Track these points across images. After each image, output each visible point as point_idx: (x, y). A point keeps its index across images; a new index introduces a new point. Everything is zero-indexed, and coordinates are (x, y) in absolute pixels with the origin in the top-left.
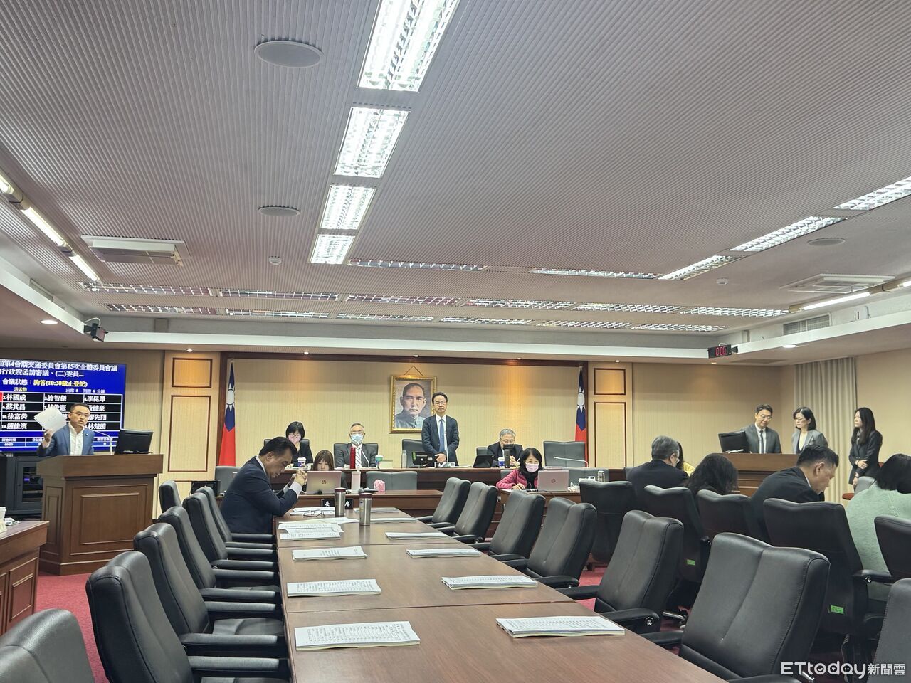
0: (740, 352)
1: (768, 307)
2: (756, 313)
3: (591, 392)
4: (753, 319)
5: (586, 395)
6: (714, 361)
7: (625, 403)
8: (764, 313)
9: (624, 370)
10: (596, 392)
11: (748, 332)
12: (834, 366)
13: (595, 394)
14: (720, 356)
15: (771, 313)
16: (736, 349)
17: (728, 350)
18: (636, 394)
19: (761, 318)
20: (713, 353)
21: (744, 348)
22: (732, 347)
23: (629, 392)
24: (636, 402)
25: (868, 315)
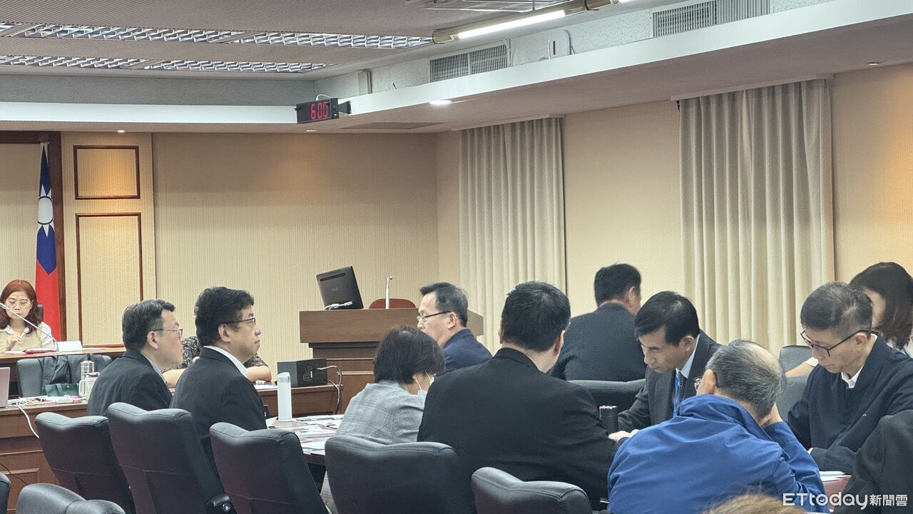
1: (395, 32)
3: (68, 194)
4: (372, 52)
5: (58, 203)
6: (311, 128)
7: (139, 215)
8: (390, 42)
10: (80, 194)
11: (369, 73)
13: (77, 198)
14: (317, 120)
15: (402, 42)
16: (347, 107)
17: (333, 109)
18: (161, 195)
19: (387, 51)
21: (363, 103)
22: (340, 102)
23: (146, 193)
24: (162, 211)
25: (571, 47)
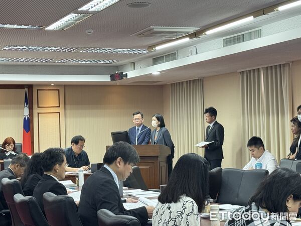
3: (35, 106)
5: (31, 109)
7: (59, 113)
9: (59, 90)
13: (38, 107)
14: (117, 80)
16: (126, 75)
17: (121, 76)
18: (67, 106)
20: (113, 77)
21: (131, 74)
22: (124, 74)
23: (62, 105)
24: (67, 111)
25: (197, 52)
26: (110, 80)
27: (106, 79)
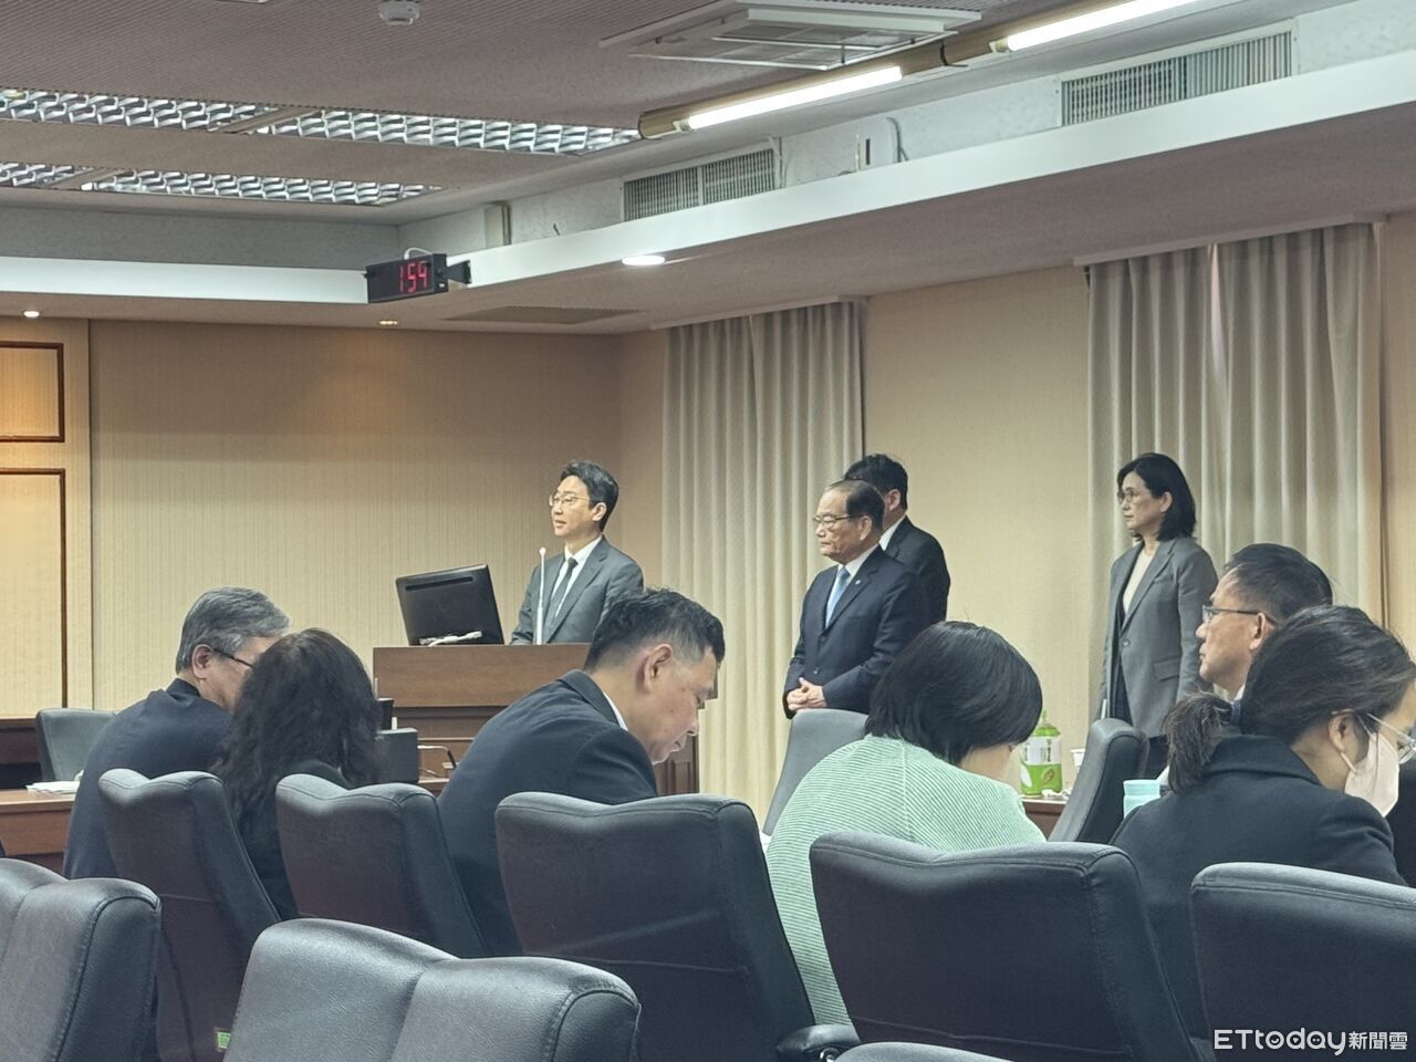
0: (479, 278)
1: (569, 117)
2: (530, 137)
4: (518, 160)
6: (390, 315)
7: (61, 473)
8: (555, 138)
9: (59, 347)
11: (506, 207)
12: (795, 330)
14: (405, 295)
15: (580, 138)
16: (464, 271)
17: (437, 274)
18: (102, 436)
19: (547, 158)
20: (383, 282)
21: (492, 264)
22: (451, 261)
23: (77, 430)
24: (105, 466)
25: (900, 150)
26: (365, 300)
27: (344, 289)
